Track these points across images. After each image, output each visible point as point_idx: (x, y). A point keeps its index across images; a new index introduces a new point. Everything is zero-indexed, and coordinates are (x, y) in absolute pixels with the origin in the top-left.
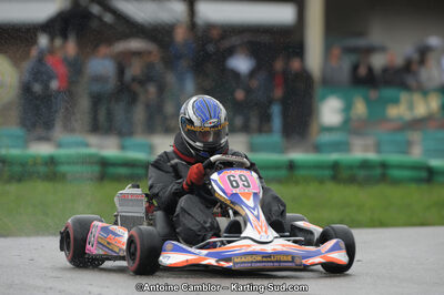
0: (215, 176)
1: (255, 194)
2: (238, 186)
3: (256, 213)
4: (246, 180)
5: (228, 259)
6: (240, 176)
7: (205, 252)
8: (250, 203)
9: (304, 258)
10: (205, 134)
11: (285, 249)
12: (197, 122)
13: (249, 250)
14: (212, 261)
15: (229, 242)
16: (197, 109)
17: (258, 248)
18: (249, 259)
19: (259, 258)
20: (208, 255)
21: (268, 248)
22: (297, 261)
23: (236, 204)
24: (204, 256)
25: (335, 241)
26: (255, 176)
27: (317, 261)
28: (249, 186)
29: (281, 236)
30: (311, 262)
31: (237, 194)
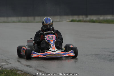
0: (46, 36)
1: (54, 40)
2: (50, 38)
3: (53, 45)
4: (53, 37)
5: (45, 56)
6: (51, 36)
8: (52, 42)
9: (63, 55)
10: (47, 26)
11: (58, 53)
12: (45, 23)
13: (50, 53)
14: (42, 56)
15: (46, 51)
16: (46, 20)
17: (52, 53)
18: (50, 55)
19: (52, 55)
20: (41, 55)
21: (54, 53)
22: (61, 56)
23: (49, 43)
24: (40, 55)
25: (71, 51)
26: (55, 36)
27: (66, 55)
28: (53, 39)
29: (58, 50)
30: (65, 56)
31: (50, 40)
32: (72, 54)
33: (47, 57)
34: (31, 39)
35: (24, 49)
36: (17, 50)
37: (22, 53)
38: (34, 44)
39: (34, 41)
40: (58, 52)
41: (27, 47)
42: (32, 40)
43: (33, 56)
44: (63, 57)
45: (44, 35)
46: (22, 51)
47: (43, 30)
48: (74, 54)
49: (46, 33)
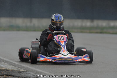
0: (55, 37)
1: (65, 42)
2: (60, 39)
3: (64, 47)
4: (63, 38)
5: (54, 60)
6: (61, 37)
7: (49, 57)
8: (63, 44)
9: (76, 59)
12: (55, 20)
13: (61, 57)
14: (50, 60)
15: (56, 55)
17: (63, 56)
18: (60, 60)
19: (63, 59)
21: (66, 57)
22: (74, 60)
23: (59, 44)
24: (48, 59)
27: (80, 60)
28: (63, 39)
29: (70, 53)
30: (78, 60)
31: (60, 42)
32: (87, 59)
33: (57, 62)
34: (37, 39)
35: (27, 51)
36: (19, 52)
37: (25, 57)
38: (40, 46)
39: (40, 42)
40: (70, 56)
41: (31, 49)
42: (37, 41)
43: (40, 60)
44: (76, 62)
46: (24, 54)
47: (51, 29)
48: (89, 59)
49: (55, 33)
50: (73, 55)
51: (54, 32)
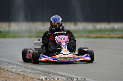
0: (56, 37)
1: (66, 42)
2: (62, 40)
3: (65, 47)
4: (64, 38)
5: (56, 59)
6: (63, 37)
7: (50, 57)
8: (64, 44)
9: (77, 59)
10: (56, 26)
11: (71, 56)
13: (62, 57)
14: (52, 60)
15: (57, 55)
17: (64, 56)
18: (61, 59)
19: (64, 59)
20: (51, 58)
21: (67, 56)
22: (75, 60)
23: (60, 44)
25: (87, 54)
26: (67, 37)
27: (81, 59)
28: (65, 40)
29: (71, 53)
30: (79, 60)
31: (61, 42)
32: (88, 58)
33: (58, 61)
34: (39, 40)
35: (30, 52)
36: (22, 53)
37: (28, 57)
38: (42, 47)
41: (34, 50)
42: (39, 41)
43: (41, 60)
44: (77, 61)
45: (54, 36)
46: (27, 54)
48: (90, 59)
50: (74, 55)
51: (55, 33)
